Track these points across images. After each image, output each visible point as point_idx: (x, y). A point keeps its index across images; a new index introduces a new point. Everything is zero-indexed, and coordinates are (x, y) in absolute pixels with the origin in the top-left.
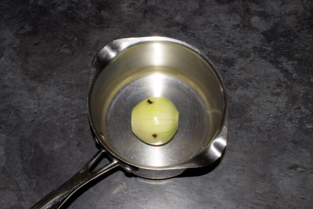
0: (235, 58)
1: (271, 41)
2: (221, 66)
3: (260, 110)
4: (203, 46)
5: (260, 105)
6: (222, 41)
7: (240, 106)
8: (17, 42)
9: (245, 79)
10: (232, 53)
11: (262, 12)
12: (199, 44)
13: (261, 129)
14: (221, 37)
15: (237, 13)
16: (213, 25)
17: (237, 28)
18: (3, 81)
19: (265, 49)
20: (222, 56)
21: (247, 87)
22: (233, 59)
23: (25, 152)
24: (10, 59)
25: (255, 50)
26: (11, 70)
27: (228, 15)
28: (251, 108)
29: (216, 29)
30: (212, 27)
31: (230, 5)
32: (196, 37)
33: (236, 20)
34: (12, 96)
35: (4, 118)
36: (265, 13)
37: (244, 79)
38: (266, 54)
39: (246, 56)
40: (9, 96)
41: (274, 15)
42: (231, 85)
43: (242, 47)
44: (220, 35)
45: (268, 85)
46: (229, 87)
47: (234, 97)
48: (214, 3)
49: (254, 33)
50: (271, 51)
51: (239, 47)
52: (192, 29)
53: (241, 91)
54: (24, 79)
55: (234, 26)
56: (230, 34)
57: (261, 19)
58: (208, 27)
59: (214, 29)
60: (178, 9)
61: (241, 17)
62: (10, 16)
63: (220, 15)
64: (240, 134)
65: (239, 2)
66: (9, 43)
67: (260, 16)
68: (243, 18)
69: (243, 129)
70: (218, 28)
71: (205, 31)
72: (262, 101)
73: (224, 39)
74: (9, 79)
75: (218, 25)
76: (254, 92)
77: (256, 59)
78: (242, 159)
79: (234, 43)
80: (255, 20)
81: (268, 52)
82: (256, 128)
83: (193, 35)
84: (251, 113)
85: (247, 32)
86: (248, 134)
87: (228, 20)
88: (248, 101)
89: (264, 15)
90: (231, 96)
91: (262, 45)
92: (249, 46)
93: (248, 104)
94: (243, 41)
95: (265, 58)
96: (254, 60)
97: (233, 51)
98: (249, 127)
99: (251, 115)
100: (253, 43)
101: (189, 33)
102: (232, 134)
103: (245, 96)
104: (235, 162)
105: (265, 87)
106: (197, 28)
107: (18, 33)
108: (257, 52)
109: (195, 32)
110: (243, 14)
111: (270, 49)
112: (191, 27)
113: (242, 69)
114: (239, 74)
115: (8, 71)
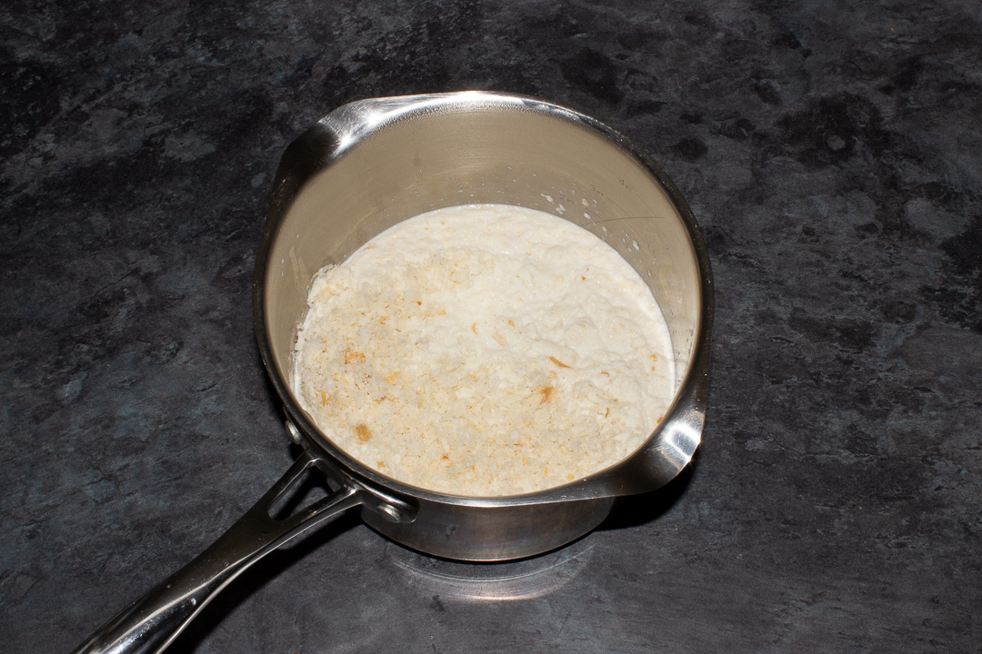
0: (872, 322)
1: (970, 267)
2: (836, 348)
3: (964, 472)
4: (776, 292)
5: (961, 456)
6: (831, 276)
7: (902, 462)
8: (224, 303)
9: (908, 383)
10: (863, 309)
11: (933, 184)
12: (763, 286)
13: (973, 529)
14: (827, 264)
15: (862, 190)
16: (799, 229)
17: (868, 234)
18: (189, 422)
19: (955, 292)
20: (833, 317)
21: (917, 405)
22: (867, 325)
23: (272, 635)
24: (205, 355)
25: (927, 297)
26: (210, 387)
27: (839, 197)
28: (936, 467)
29: (809, 240)
30: (795, 234)
31: (842, 168)
32: (752, 266)
33: (863, 210)
34: (221, 464)
35: (200, 534)
36: (945, 188)
37: (905, 384)
38: (961, 306)
39: (903, 317)
40: (210, 466)
41: (970, 192)
42: (871, 403)
43: (889, 288)
44: (823, 258)
45: (978, 396)
46: (863, 407)
47: (883, 438)
48: (794, 165)
49: (919, 246)
50: (975, 298)
51: (881, 290)
52: (738, 245)
53: (899, 419)
54: (251, 414)
55: (858, 228)
56: (851, 254)
57: (934, 205)
58: (784, 235)
59: (802, 241)
60: (691, 187)
61: (877, 203)
62: (195, 227)
63: (817, 198)
64: (913, 547)
65: (866, 160)
66: (199, 307)
67: (930, 197)
68: (883, 206)
69: (918, 530)
70: (814, 238)
71: (778, 248)
72: (965, 446)
73: (834, 270)
74: (206, 415)
75: (813, 229)
76: (939, 421)
77: (934, 323)
78: (925, 622)
79: (866, 278)
80: (917, 208)
81: (967, 299)
82: (956, 527)
83: (744, 260)
84: (938, 482)
85: (900, 244)
86: (936, 546)
87: (840, 212)
88: (924, 448)
89: (941, 194)
90: (872, 436)
91: (945, 281)
92: (909, 286)
93: (925, 457)
94: (889, 271)
95: (958, 318)
96: (927, 326)
97: (865, 301)
98: (937, 524)
99: (939, 488)
100: (918, 277)
101: (730, 254)
102: (889, 547)
103: (914, 432)
104: (908, 631)
105: (969, 404)
106: (753, 241)
107: (224, 275)
108: (934, 302)
109: (749, 252)
110: (880, 193)
111: (970, 291)
112: (734, 237)
113: (896, 353)
114: (889, 370)
115: (203, 390)
